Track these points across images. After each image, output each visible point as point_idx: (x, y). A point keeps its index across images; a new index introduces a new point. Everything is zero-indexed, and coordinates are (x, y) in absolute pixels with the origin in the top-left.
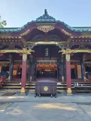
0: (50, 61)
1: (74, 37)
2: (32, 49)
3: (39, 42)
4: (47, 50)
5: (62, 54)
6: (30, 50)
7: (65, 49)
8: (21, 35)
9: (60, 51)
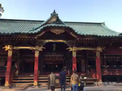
0: (57, 56)
1: (80, 39)
2: (43, 47)
3: (50, 40)
4: (54, 45)
5: (70, 51)
6: (42, 47)
7: (72, 47)
8: (37, 36)
9: (68, 48)
